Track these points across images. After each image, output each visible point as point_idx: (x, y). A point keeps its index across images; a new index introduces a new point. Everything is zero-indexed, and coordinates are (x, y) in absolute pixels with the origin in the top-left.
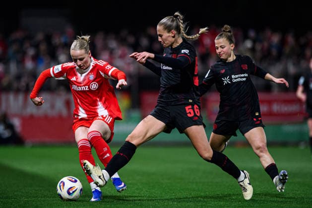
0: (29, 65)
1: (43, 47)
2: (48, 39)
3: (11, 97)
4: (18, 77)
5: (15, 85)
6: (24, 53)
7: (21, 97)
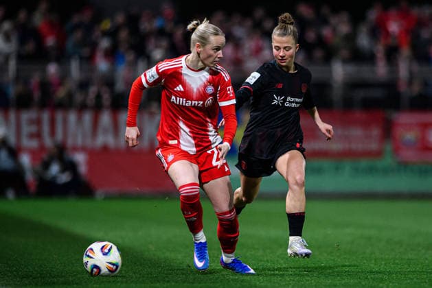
0: (102, 65)
1: (124, 34)
2: (133, 22)
3: (72, 117)
4: (84, 86)
5: (79, 98)
6: (94, 46)
7: (88, 117)
